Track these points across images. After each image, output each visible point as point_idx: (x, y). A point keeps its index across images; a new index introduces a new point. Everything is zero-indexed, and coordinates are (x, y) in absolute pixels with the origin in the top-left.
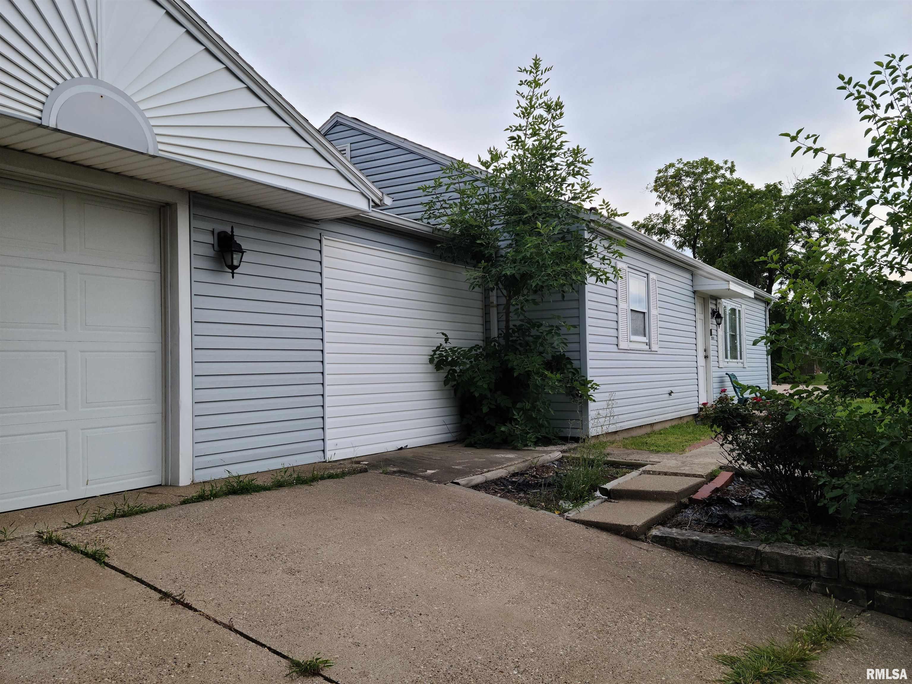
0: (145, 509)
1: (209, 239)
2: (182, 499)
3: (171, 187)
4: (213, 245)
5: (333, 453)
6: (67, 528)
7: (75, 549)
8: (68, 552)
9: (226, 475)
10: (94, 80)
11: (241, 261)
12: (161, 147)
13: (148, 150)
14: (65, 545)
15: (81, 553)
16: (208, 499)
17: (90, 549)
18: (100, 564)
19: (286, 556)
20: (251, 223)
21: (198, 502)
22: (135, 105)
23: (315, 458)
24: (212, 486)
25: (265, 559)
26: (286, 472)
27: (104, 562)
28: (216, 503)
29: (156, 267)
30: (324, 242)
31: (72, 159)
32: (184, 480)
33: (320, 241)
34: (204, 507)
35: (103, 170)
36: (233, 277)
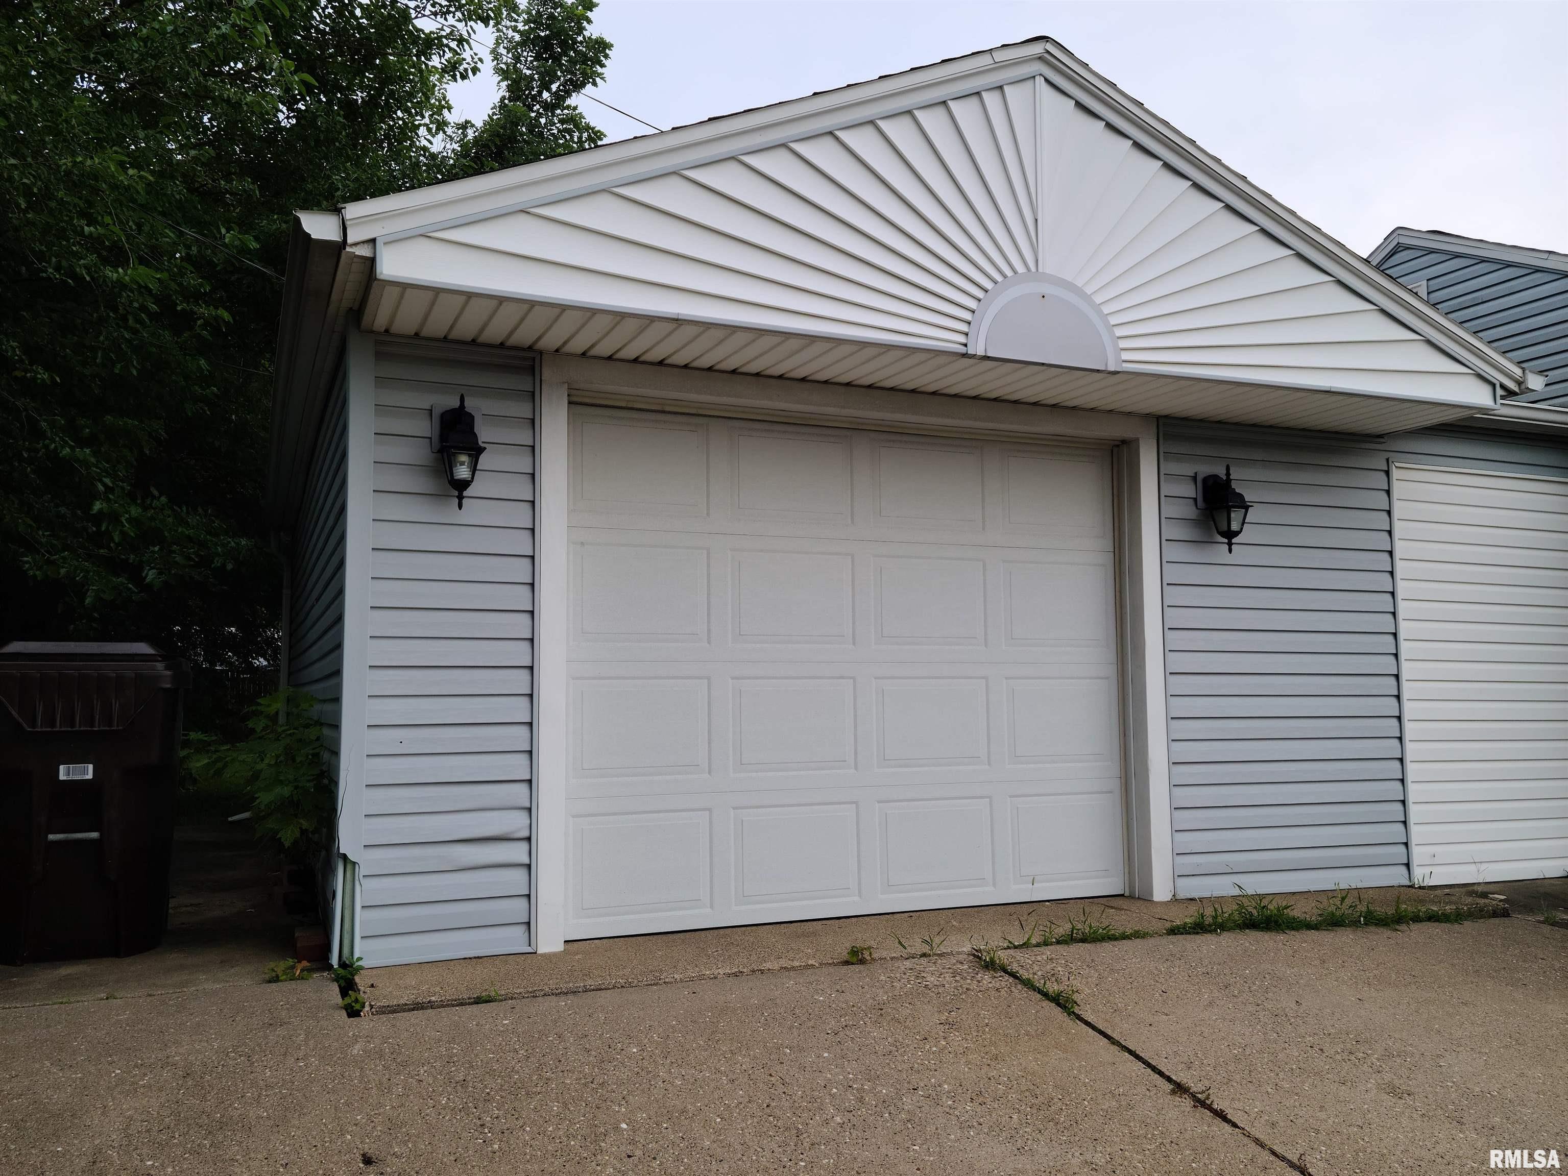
0: (1113, 935)
1: (1189, 490)
2: (1168, 925)
3: (1129, 414)
4: (1195, 500)
5: (1427, 870)
6: (1009, 948)
7: (1028, 984)
8: (1019, 987)
9: (1237, 892)
10: (1034, 274)
11: (1243, 523)
12: (1125, 356)
13: (1106, 365)
14: (1013, 975)
15: (1039, 993)
16: (1210, 932)
17: (1053, 988)
18: (1069, 1014)
19: (1378, 1059)
20: (1258, 455)
21: (1194, 933)
22: (1087, 298)
23: (1395, 877)
24: (1216, 910)
25: (1338, 1057)
26: (1343, 899)
27: (1073, 1012)
28: (1226, 940)
29: (1107, 544)
30: (1395, 474)
31: (994, 395)
32: (1161, 892)
33: (1387, 473)
34: (1207, 944)
35: (1035, 404)
36: (1230, 551)
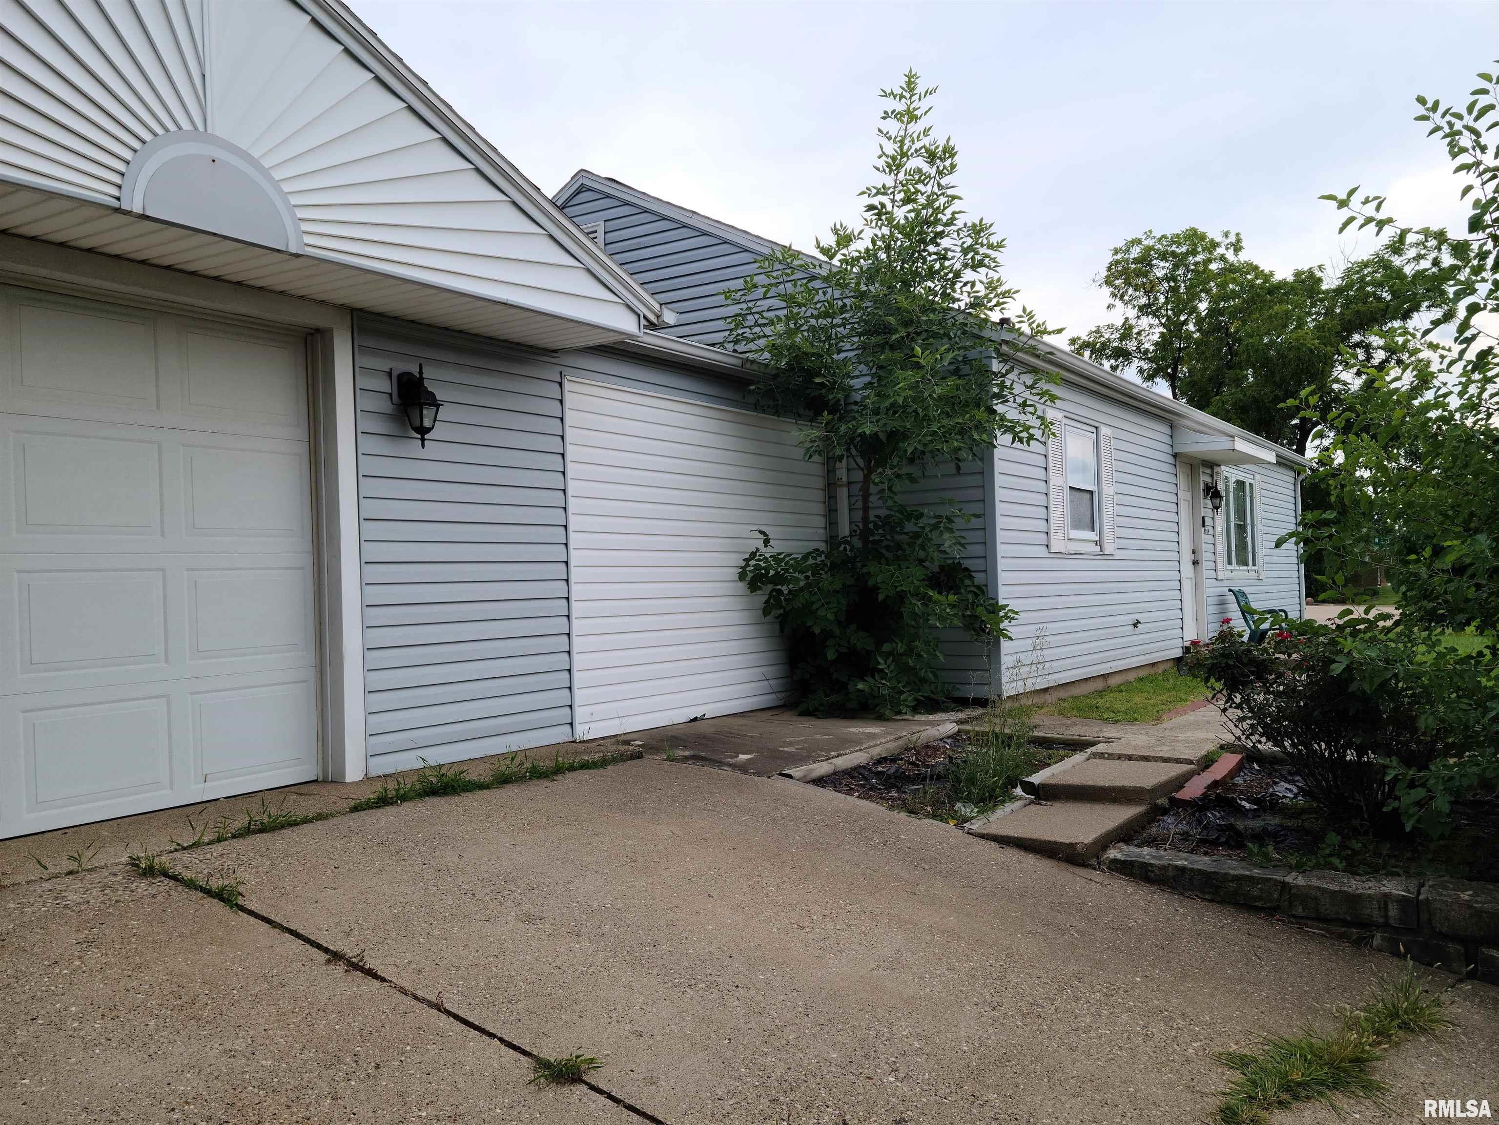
0: (295, 820)
1: (385, 385)
2: (352, 803)
3: (322, 302)
4: (391, 395)
5: (586, 727)
6: (176, 850)
7: (191, 885)
8: (180, 889)
9: (421, 765)
10: (201, 134)
11: (435, 421)
12: (308, 239)
13: (287, 246)
14: (175, 878)
15: (201, 891)
16: (392, 804)
17: (215, 884)
18: (231, 907)
19: (520, 894)
20: (451, 357)
21: (377, 807)
22: (266, 173)
23: (560, 735)
24: (399, 783)
25: (487, 898)
26: (513, 759)
27: (237, 905)
28: (406, 809)
29: (302, 433)
30: (567, 386)
31: (166, 262)
32: (353, 773)
33: (561, 384)
34: (386, 816)
35: (216, 278)
36: (423, 446)
